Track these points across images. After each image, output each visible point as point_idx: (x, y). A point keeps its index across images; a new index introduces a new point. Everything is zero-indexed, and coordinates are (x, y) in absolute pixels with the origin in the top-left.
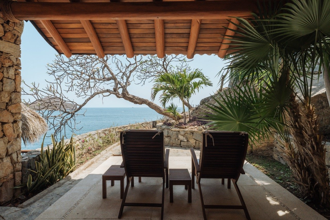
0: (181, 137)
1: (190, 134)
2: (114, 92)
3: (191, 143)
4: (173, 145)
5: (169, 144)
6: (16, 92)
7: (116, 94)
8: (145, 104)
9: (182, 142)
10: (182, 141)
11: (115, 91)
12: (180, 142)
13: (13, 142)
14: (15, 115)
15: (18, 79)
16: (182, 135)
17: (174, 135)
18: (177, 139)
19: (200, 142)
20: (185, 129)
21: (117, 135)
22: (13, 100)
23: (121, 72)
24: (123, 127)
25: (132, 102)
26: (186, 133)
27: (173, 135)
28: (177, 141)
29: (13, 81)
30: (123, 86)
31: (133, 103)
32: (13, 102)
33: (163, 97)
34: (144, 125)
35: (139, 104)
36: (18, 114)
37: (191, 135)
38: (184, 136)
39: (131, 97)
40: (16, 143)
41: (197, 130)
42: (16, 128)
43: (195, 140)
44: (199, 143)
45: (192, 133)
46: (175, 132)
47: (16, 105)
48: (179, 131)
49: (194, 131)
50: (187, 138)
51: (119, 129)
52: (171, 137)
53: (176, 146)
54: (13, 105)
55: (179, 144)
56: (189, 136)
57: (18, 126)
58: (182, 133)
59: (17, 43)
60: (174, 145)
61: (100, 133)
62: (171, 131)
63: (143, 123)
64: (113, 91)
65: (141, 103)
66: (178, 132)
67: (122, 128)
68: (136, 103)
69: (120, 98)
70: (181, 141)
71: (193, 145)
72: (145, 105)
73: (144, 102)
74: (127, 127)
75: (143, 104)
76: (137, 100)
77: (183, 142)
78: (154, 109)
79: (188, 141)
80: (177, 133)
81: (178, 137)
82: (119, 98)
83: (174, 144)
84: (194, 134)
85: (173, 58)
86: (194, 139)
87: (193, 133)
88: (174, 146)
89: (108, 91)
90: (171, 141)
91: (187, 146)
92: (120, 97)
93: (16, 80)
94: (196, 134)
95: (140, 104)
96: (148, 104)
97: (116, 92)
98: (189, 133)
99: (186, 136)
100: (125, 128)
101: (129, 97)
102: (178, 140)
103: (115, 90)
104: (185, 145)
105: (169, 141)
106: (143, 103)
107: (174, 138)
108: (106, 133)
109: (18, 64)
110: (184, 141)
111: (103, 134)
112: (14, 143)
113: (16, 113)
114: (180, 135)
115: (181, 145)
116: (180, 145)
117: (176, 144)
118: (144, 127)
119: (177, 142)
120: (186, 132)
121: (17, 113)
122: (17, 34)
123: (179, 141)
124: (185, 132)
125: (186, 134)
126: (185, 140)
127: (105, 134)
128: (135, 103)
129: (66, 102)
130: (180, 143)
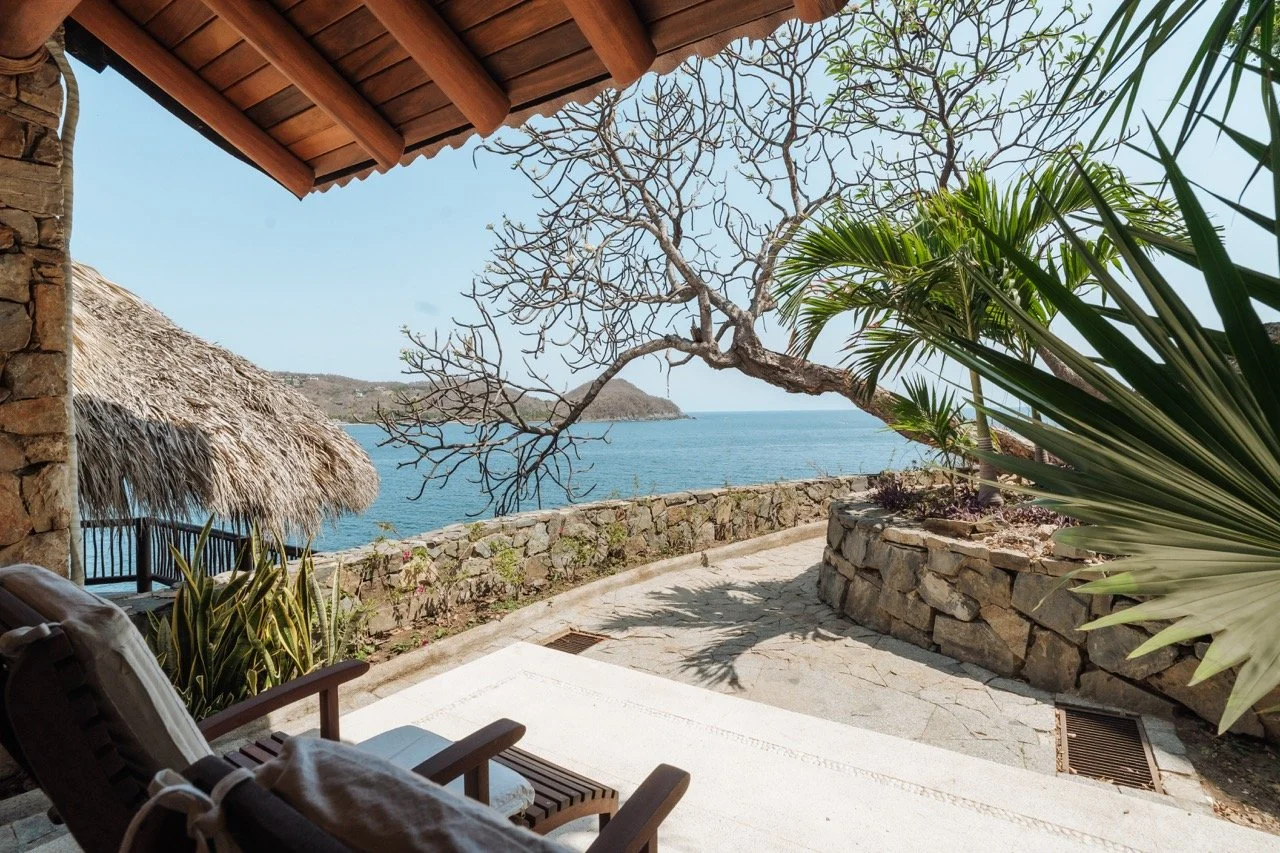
0: (936, 590)
1: (994, 577)
2: (695, 345)
3: (997, 636)
4: (889, 624)
5: (867, 613)
6: (38, 350)
7: (704, 354)
8: (838, 391)
9: (939, 620)
10: (943, 614)
11: (698, 340)
12: (928, 618)
13: (25, 548)
14: (32, 443)
15: (47, 298)
16: (945, 577)
17: (897, 571)
18: (911, 596)
19: (1063, 644)
20: (970, 539)
21: (658, 533)
22: (18, 385)
23: (745, 260)
24: (690, 499)
25: (778, 383)
26: (968, 568)
27: (892, 568)
28: (915, 606)
29: (23, 309)
30: (735, 314)
31: (781, 390)
32: (20, 393)
33: (863, 344)
34: (812, 492)
35: (807, 392)
36: (46, 439)
37: (1002, 587)
38: (952, 585)
39: (770, 362)
40: (38, 554)
41: (1045, 559)
42: (39, 492)
43: (1028, 619)
44: (1055, 652)
45: (1010, 570)
46: (905, 552)
47: (33, 402)
48: (925, 550)
49: (1023, 562)
50: (970, 599)
51: (672, 504)
52: (880, 578)
53: (906, 639)
54: (17, 405)
55: (924, 626)
56: (984, 587)
57: (48, 487)
58: (944, 563)
59: (39, 156)
60: (896, 627)
61: (564, 522)
62: (886, 541)
63: (807, 484)
64: (691, 339)
65: (814, 384)
66: (918, 554)
67: (689, 503)
68: (793, 387)
69: (725, 369)
70: (936, 612)
71: (1010, 656)
72: (836, 395)
73: (830, 381)
74: (715, 497)
75: (826, 394)
76: (797, 374)
77: (948, 620)
78: (879, 416)
79: (977, 618)
80: (916, 557)
81: (918, 582)
82: (717, 370)
83: (894, 622)
84: (1020, 581)
85: (1001, 150)
86: (1021, 614)
87: (1013, 574)
88: (896, 637)
89: (670, 341)
90: (881, 604)
91: (968, 649)
92: (720, 366)
93: (39, 303)
94: (1031, 581)
95: (811, 394)
96: (848, 391)
97: (705, 344)
98: (986, 566)
99: (966, 584)
100: (704, 501)
101: (762, 360)
102: (921, 600)
103: (700, 335)
104: (957, 640)
105: (873, 600)
106: (826, 387)
107: (897, 585)
108: (601, 521)
109: (48, 239)
110: (953, 617)
111: (581, 525)
112: (26, 553)
113: (37, 436)
114: (929, 575)
115: (936, 639)
116: (930, 633)
117: (903, 625)
118: (818, 502)
119: (910, 616)
120: (964, 561)
121: (43, 435)
122: (36, 120)
123: (926, 609)
124: (963, 559)
125: (969, 575)
126: (962, 613)
127: (597, 525)
128: (789, 390)
129: (527, 393)
130: (926, 624)
